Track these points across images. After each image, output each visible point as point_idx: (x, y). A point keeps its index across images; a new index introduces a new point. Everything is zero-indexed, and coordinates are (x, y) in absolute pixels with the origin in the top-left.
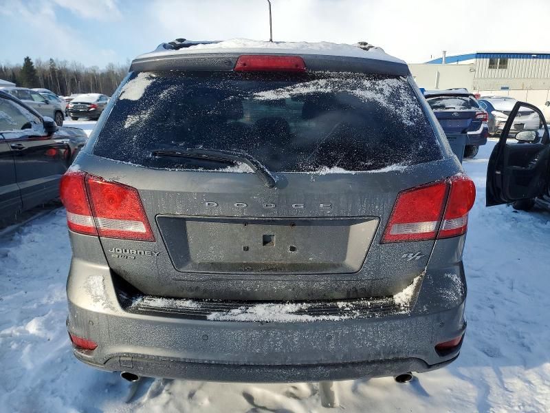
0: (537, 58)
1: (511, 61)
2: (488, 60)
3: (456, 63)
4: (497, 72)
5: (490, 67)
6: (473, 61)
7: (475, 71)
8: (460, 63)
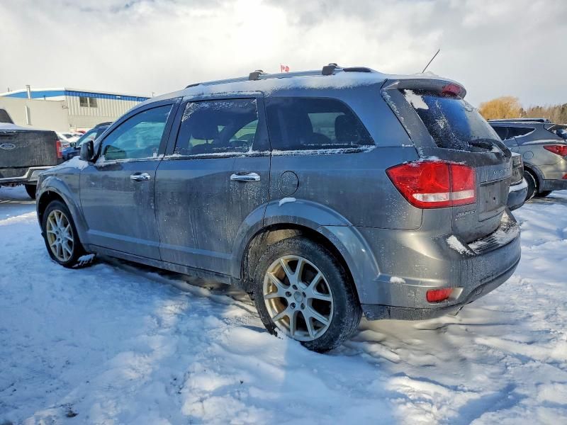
0: (121, 99)
1: (99, 101)
2: (78, 98)
3: (43, 99)
4: (88, 110)
5: (81, 105)
6: (63, 98)
7: (67, 108)
8: (47, 99)
